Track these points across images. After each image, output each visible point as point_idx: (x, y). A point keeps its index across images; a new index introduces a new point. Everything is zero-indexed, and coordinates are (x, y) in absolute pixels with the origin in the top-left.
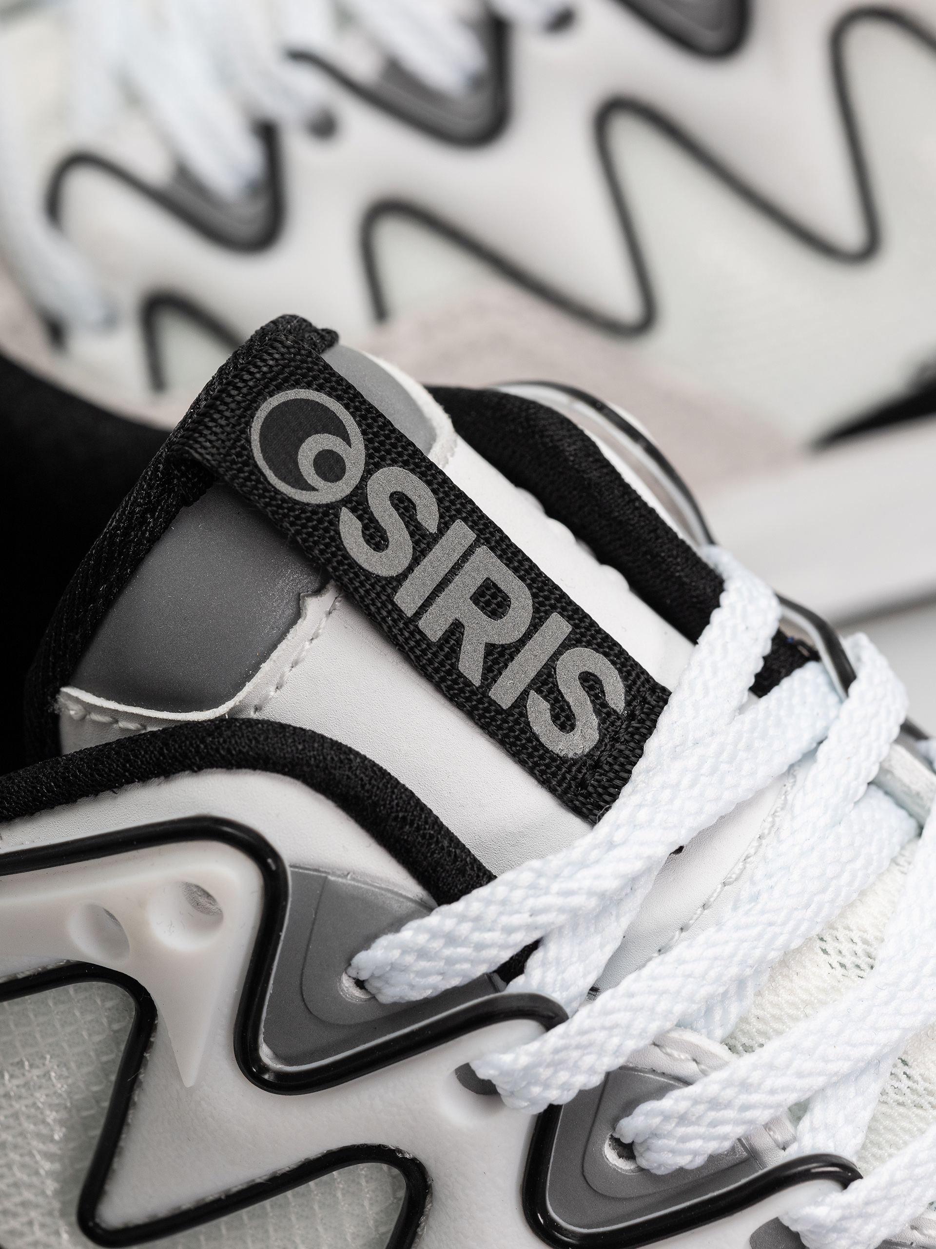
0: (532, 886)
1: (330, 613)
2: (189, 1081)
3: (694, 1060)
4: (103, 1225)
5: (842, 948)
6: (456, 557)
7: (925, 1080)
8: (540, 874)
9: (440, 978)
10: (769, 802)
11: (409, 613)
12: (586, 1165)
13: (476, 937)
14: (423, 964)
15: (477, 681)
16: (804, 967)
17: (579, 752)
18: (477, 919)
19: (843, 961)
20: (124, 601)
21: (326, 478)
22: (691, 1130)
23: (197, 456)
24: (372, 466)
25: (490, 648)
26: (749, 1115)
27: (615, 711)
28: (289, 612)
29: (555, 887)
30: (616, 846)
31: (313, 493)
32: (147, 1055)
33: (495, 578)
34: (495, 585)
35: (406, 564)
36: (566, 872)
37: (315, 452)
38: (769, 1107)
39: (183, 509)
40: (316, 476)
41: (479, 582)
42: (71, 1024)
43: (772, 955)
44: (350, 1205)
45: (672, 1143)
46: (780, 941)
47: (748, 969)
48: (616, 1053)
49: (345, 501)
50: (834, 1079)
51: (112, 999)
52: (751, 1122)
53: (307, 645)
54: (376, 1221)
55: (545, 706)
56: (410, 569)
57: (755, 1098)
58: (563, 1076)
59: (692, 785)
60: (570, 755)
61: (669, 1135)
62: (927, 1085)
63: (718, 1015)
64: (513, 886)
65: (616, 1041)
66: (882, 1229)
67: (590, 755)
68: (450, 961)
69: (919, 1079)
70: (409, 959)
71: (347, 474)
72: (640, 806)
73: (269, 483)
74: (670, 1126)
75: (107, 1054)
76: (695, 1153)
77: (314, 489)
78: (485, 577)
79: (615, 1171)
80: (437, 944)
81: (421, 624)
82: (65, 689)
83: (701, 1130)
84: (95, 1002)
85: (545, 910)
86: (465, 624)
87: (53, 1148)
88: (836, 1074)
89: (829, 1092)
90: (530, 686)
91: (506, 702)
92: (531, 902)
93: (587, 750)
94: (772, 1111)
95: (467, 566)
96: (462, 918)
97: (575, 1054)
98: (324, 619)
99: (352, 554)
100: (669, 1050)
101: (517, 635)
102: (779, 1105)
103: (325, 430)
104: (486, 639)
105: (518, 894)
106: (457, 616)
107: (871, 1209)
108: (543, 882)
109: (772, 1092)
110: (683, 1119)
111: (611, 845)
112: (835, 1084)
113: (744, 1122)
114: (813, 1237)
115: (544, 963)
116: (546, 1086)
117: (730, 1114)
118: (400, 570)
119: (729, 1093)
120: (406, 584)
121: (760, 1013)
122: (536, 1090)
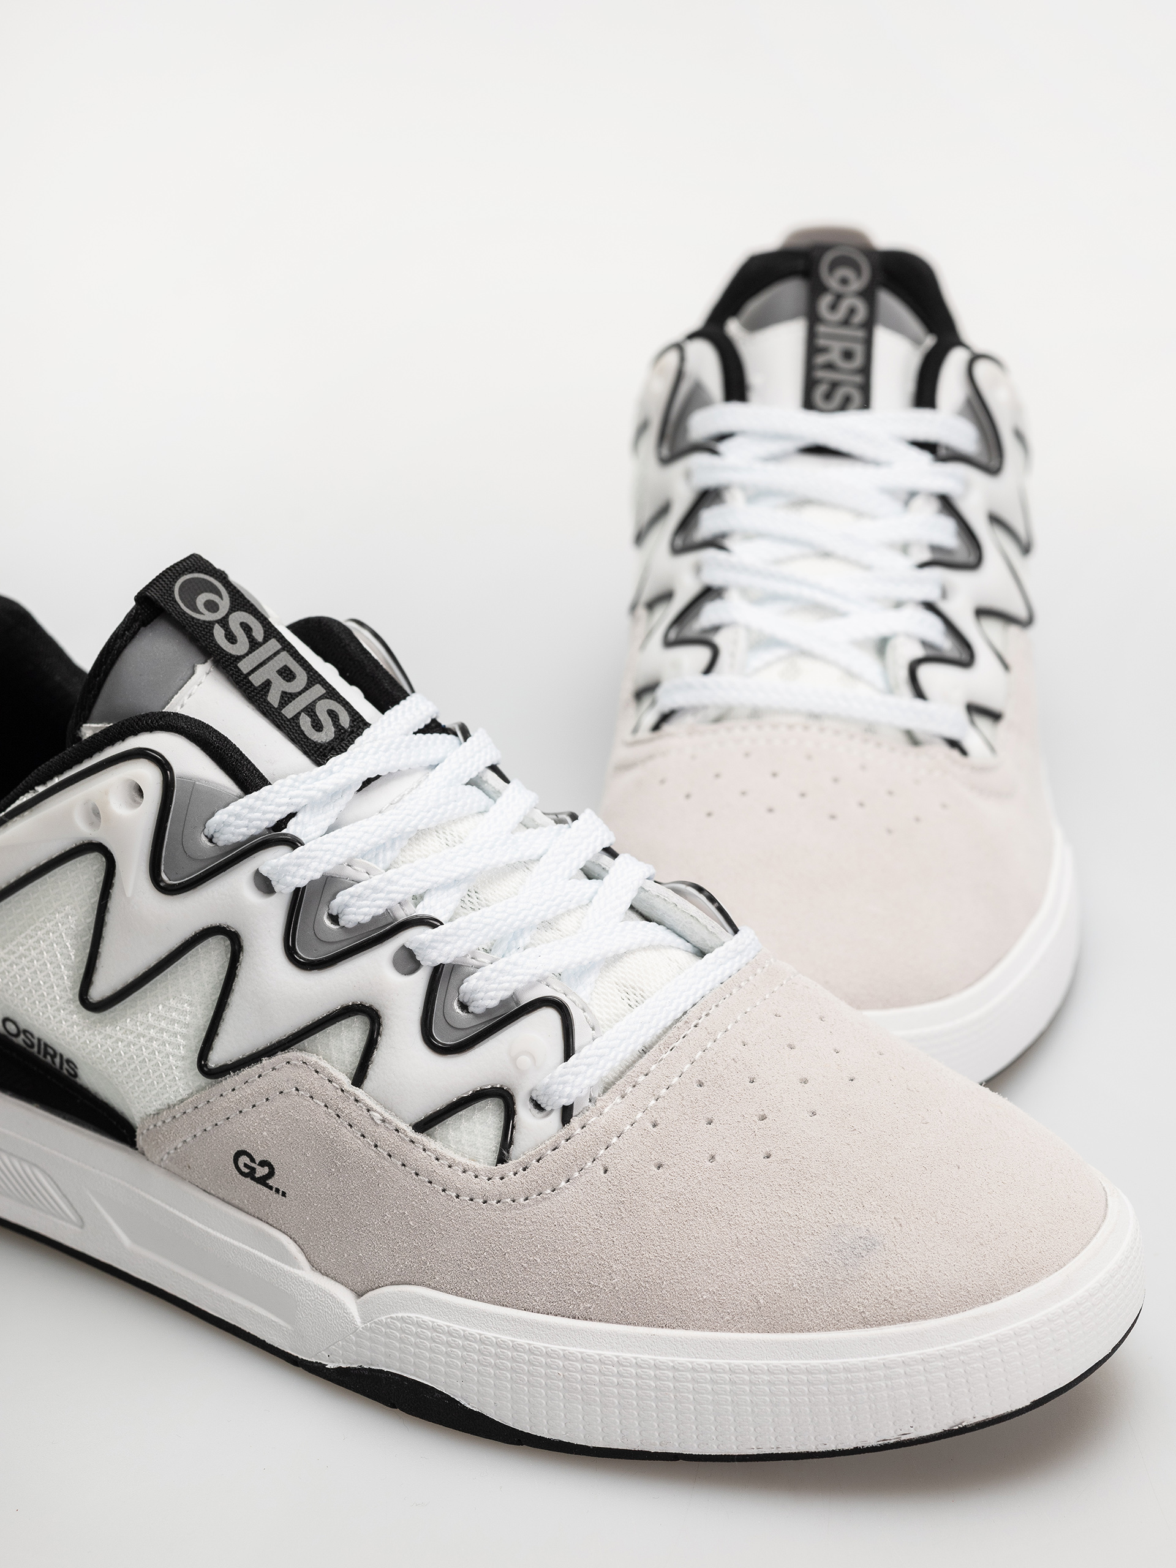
0: (292, 786)
1: (208, 674)
2: (129, 893)
3: (367, 873)
4: (91, 1000)
5: (447, 837)
6: (271, 653)
7: (486, 900)
8: (295, 780)
9: (246, 829)
10: (418, 776)
11: (245, 672)
12: (316, 926)
13: (264, 808)
14: (239, 822)
15: (276, 706)
16: (427, 841)
17: (324, 741)
18: (264, 800)
19: (448, 843)
20: (113, 673)
21: (209, 610)
22: (364, 902)
23: (148, 594)
24: (232, 610)
25: (284, 693)
26: (391, 896)
27: (344, 728)
28: (189, 673)
29: (303, 787)
30: (334, 773)
31: (202, 615)
32: (110, 891)
33: (289, 665)
34: (289, 669)
35: (246, 651)
36: (309, 781)
37: (205, 600)
38: (401, 893)
39: (142, 628)
40: (204, 609)
41: (281, 666)
42: (77, 883)
43: (408, 829)
44: (206, 965)
45: (354, 909)
46: (413, 823)
47: (396, 834)
48: (328, 863)
49: (218, 622)
50: (435, 886)
51: (96, 865)
52: (392, 900)
53: (196, 687)
54: (218, 973)
55: (308, 719)
56: (247, 654)
57: (394, 888)
58: (302, 871)
59: (375, 753)
60: (319, 741)
61: (353, 905)
62: (487, 902)
63: (381, 857)
64: (282, 786)
65: (328, 857)
66: (454, 950)
67: (329, 743)
68: (251, 820)
69: (483, 900)
70: (232, 819)
71: (219, 611)
72: (348, 758)
73: (181, 609)
74: (353, 901)
75: (94, 898)
76: (365, 915)
77: (202, 614)
78: (284, 664)
79: (330, 929)
80: (245, 811)
81: (250, 678)
82: (84, 725)
83: (368, 903)
84: (89, 868)
85: (297, 796)
86: (273, 682)
87: (69, 962)
88: (436, 883)
89: (433, 892)
90: (302, 711)
91: (289, 715)
92: (291, 793)
93: (328, 741)
94: (403, 895)
95: (276, 658)
96: (257, 799)
97: (308, 861)
98: (205, 676)
99: (218, 642)
100: (356, 868)
101: (298, 690)
102: (406, 893)
103: (211, 591)
104: (282, 689)
105: (285, 789)
106: (269, 678)
107: (448, 939)
108: (297, 784)
109: (403, 886)
110: (359, 897)
111: (331, 773)
112: (437, 889)
113: (389, 899)
114: (420, 952)
115: (296, 823)
116: (294, 876)
117: (382, 895)
118: (242, 653)
119: (382, 885)
120: (244, 660)
121: (404, 859)
122: (289, 878)
